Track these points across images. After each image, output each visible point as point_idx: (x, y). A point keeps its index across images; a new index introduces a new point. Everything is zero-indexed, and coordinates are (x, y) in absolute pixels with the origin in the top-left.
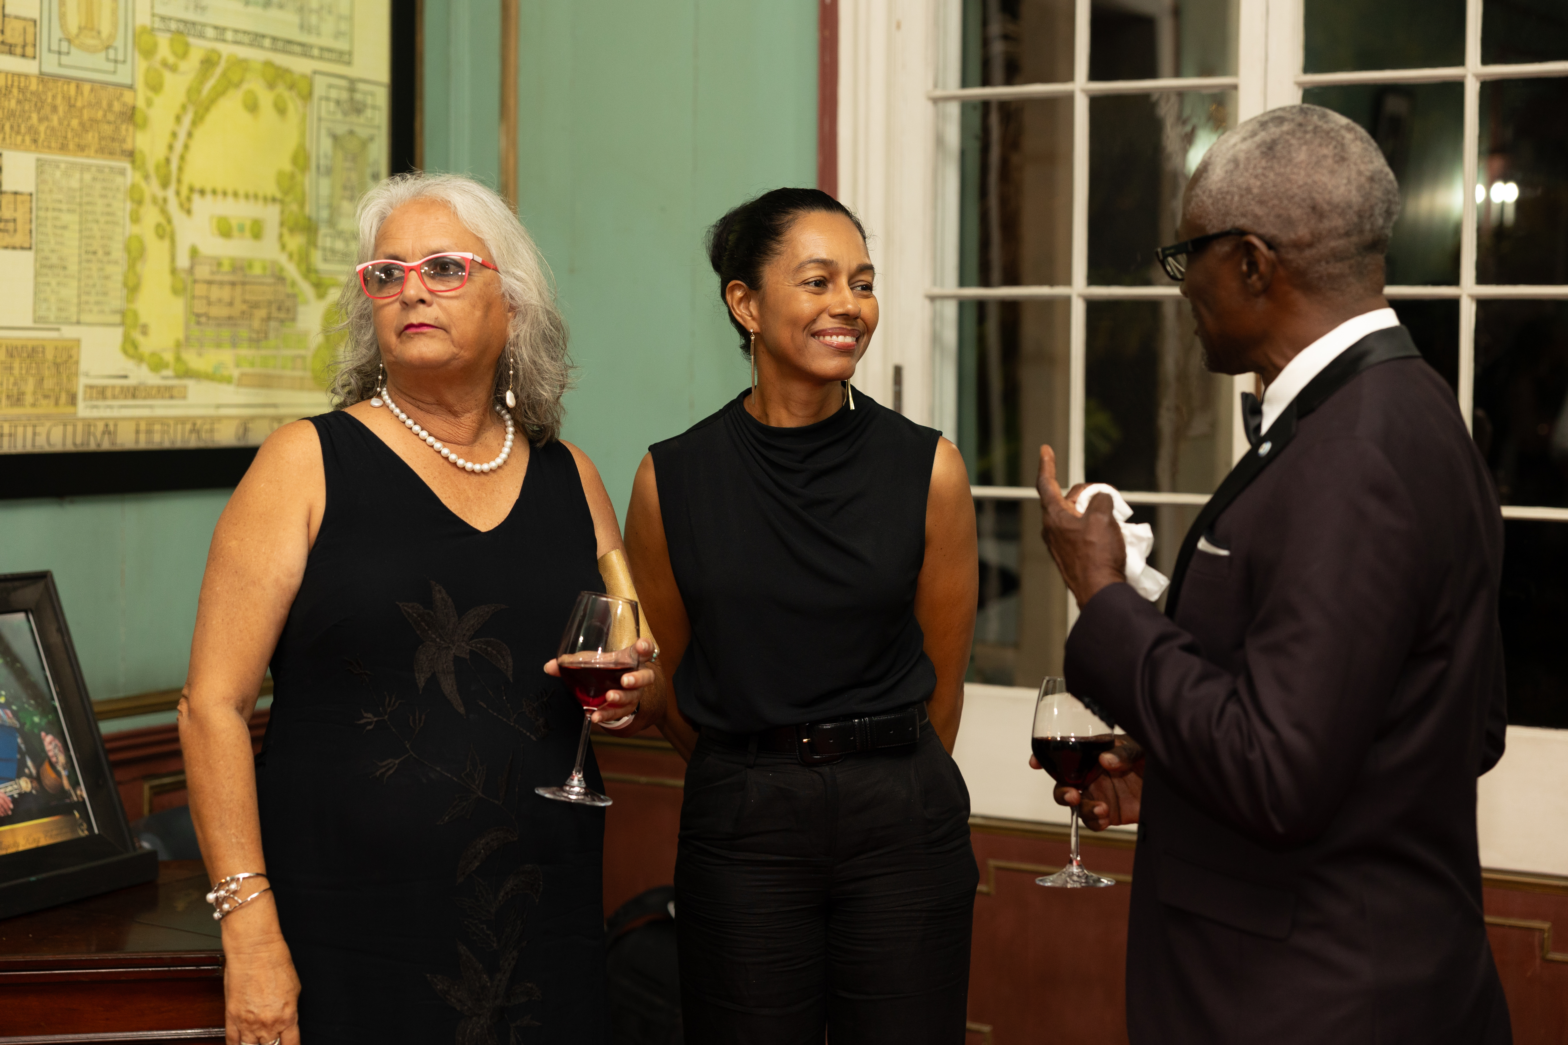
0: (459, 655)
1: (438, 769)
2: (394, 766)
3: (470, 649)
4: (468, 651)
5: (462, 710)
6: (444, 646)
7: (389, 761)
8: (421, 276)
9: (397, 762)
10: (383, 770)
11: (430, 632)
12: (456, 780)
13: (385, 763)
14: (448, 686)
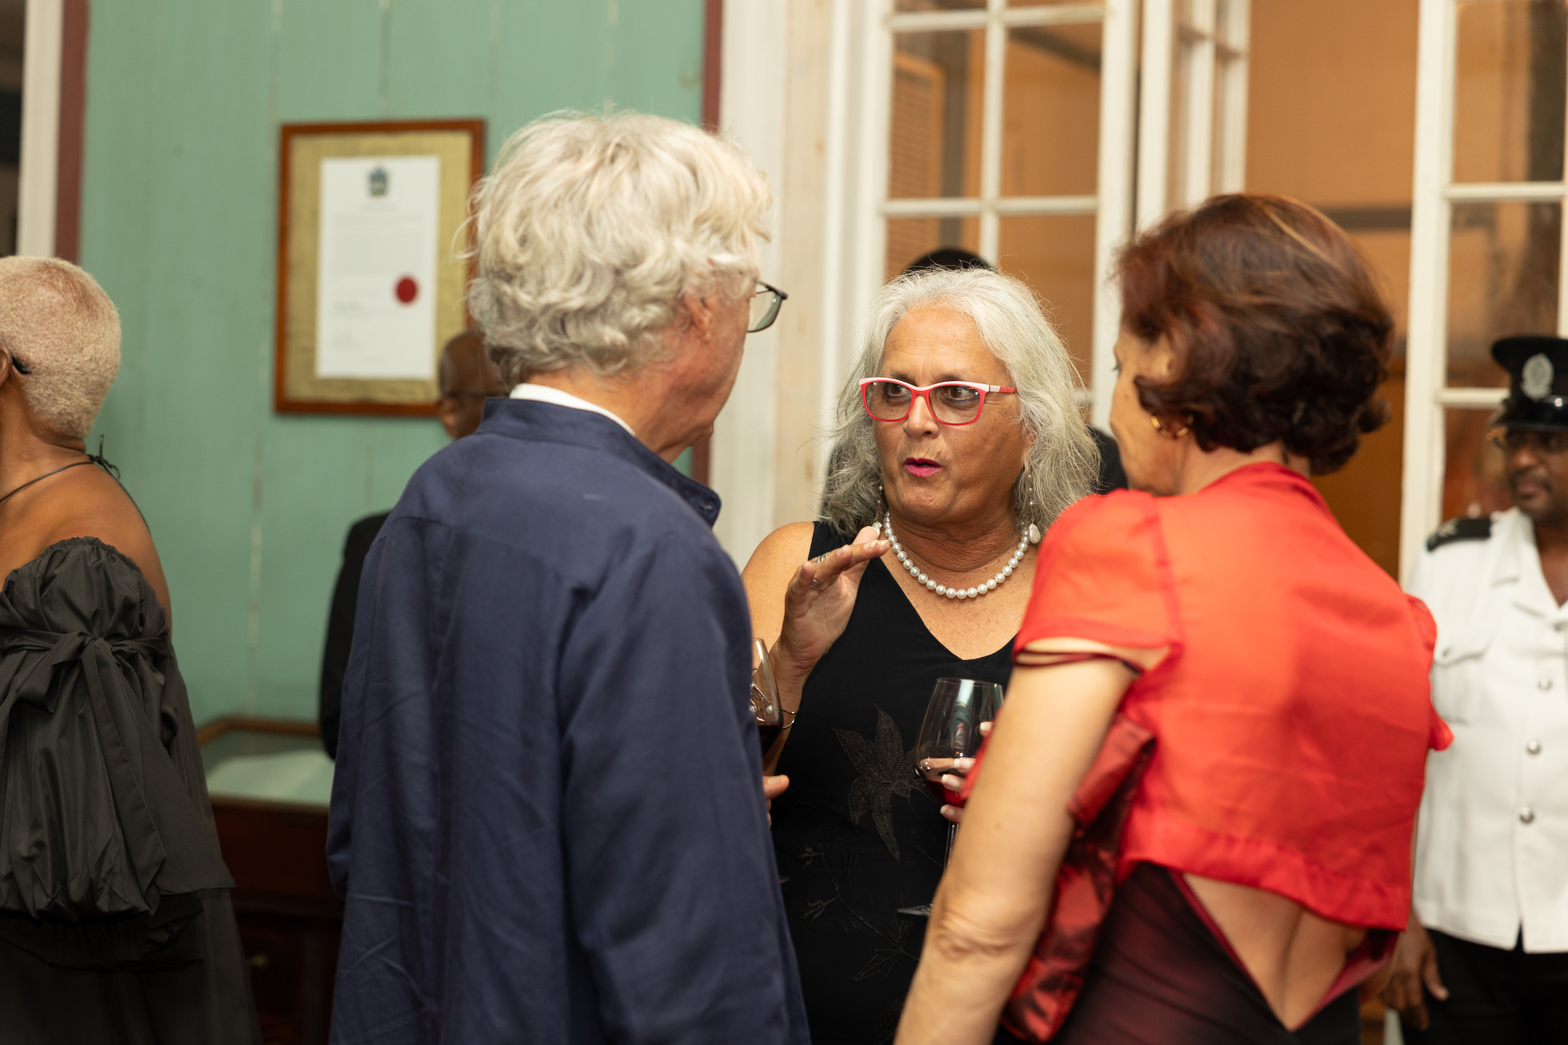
0: (898, 794)
1: (861, 918)
2: (821, 908)
3: (912, 788)
4: (910, 790)
5: (897, 855)
6: (882, 782)
7: (819, 902)
8: (929, 403)
9: (824, 904)
10: (812, 912)
11: (868, 765)
12: (878, 932)
13: (815, 904)
14: (884, 825)
